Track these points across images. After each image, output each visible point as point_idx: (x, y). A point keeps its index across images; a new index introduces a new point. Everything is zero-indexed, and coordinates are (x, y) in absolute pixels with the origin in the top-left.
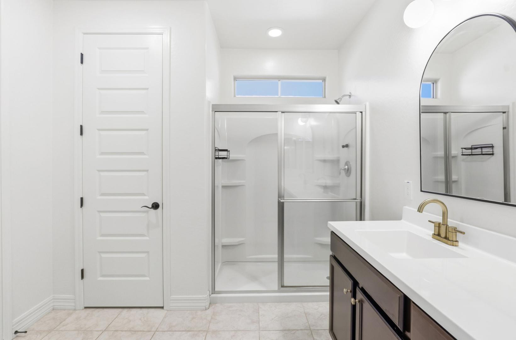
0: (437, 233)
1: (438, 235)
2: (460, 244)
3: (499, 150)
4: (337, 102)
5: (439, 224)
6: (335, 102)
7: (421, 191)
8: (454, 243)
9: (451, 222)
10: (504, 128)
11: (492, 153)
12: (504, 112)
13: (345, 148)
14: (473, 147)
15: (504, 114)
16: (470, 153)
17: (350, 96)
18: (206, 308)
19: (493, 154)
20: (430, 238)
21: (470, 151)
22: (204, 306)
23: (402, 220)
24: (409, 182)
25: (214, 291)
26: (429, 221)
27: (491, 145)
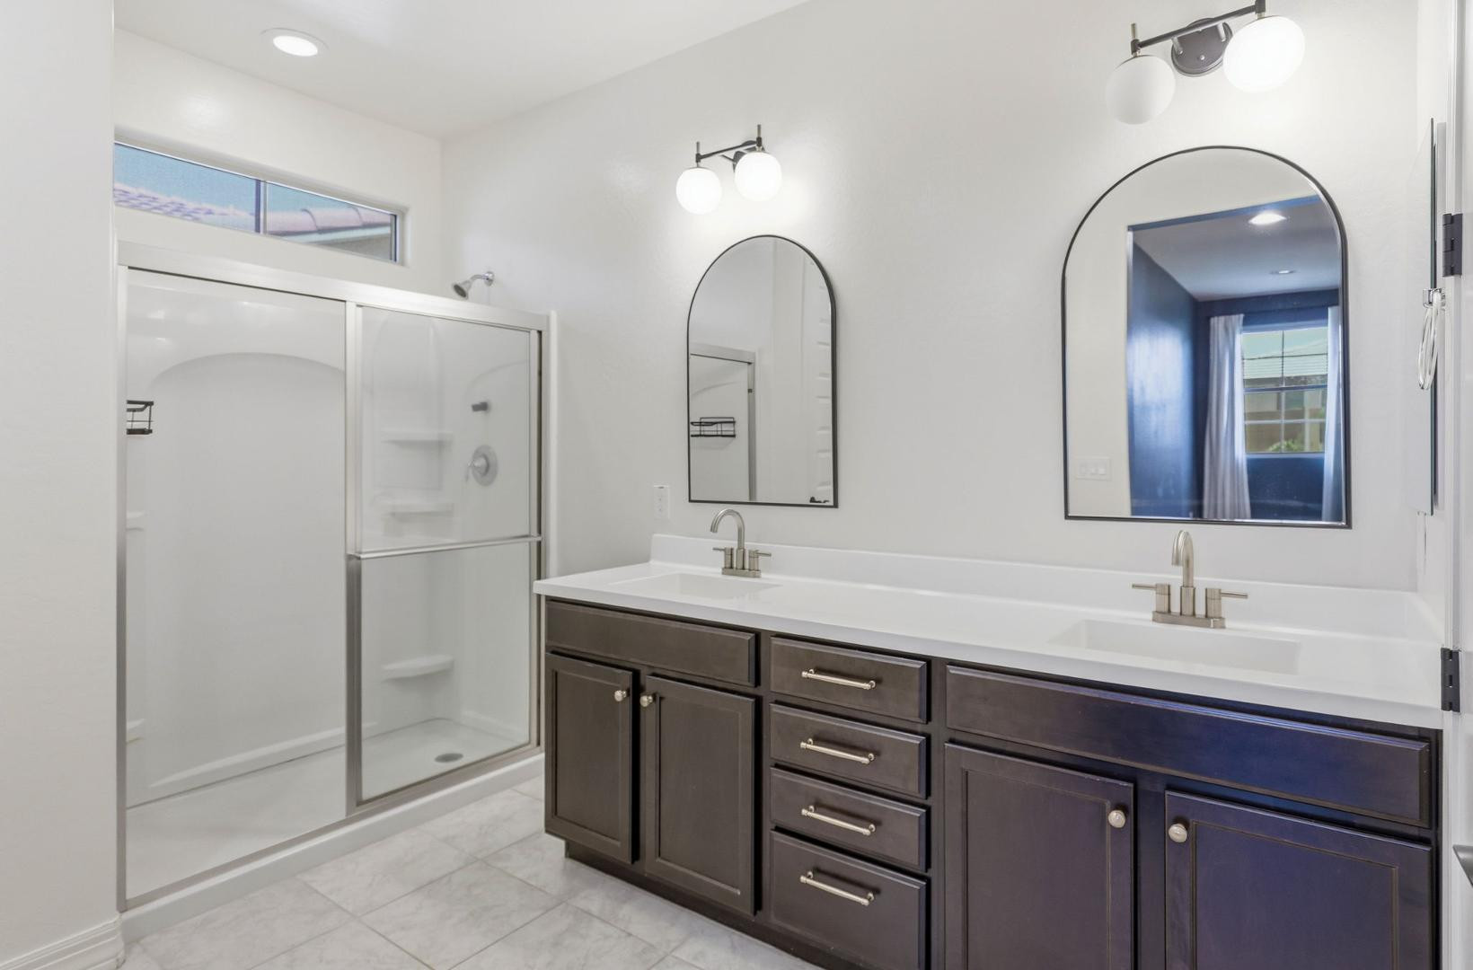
0: (728, 565)
1: (729, 568)
2: (763, 575)
3: (742, 428)
4: (461, 291)
5: (732, 549)
6: (454, 293)
7: (690, 501)
8: (754, 572)
9: (749, 545)
10: (750, 391)
11: (732, 433)
12: (749, 363)
13: (480, 414)
14: (702, 420)
15: (750, 366)
16: (698, 433)
17: (489, 281)
18: (118, 960)
19: (734, 436)
20: (720, 576)
21: (698, 428)
22: (112, 958)
23: (651, 562)
24: (662, 488)
25: (123, 905)
26: (714, 549)
27: (732, 420)
